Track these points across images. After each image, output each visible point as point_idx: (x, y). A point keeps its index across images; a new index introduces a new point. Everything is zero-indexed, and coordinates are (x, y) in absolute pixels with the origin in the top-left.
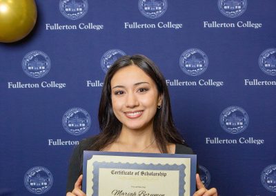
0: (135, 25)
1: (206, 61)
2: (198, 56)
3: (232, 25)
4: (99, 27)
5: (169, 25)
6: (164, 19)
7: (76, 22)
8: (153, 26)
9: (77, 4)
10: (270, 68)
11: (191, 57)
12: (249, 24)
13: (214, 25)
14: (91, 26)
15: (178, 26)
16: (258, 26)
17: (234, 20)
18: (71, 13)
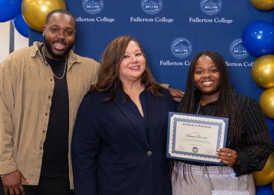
0: (138, 19)
1: (190, 47)
2: (184, 43)
3: (211, 21)
4: (112, 20)
5: (164, 20)
6: (160, 15)
7: (94, 16)
8: (151, 20)
9: (95, 3)
10: (238, 54)
11: (179, 44)
12: (223, 20)
13: (197, 20)
14: (105, 19)
15: (170, 21)
16: (230, 21)
17: (212, 17)
18: (91, 9)
